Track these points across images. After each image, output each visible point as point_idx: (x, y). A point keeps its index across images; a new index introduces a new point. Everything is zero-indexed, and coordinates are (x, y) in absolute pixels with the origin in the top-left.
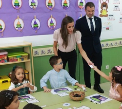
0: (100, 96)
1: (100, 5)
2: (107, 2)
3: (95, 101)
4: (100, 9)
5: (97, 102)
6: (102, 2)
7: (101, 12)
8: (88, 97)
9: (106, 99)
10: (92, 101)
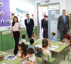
0: (11, 56)
1: (11, 15)
2: (14, 13)
3: (9, 59)
4: (11, 16)
5: (10, 60)
6: (12, 13)
7: (12, 17)
8: (6, 58)
9: (14, 57)
10: (7, 60)
